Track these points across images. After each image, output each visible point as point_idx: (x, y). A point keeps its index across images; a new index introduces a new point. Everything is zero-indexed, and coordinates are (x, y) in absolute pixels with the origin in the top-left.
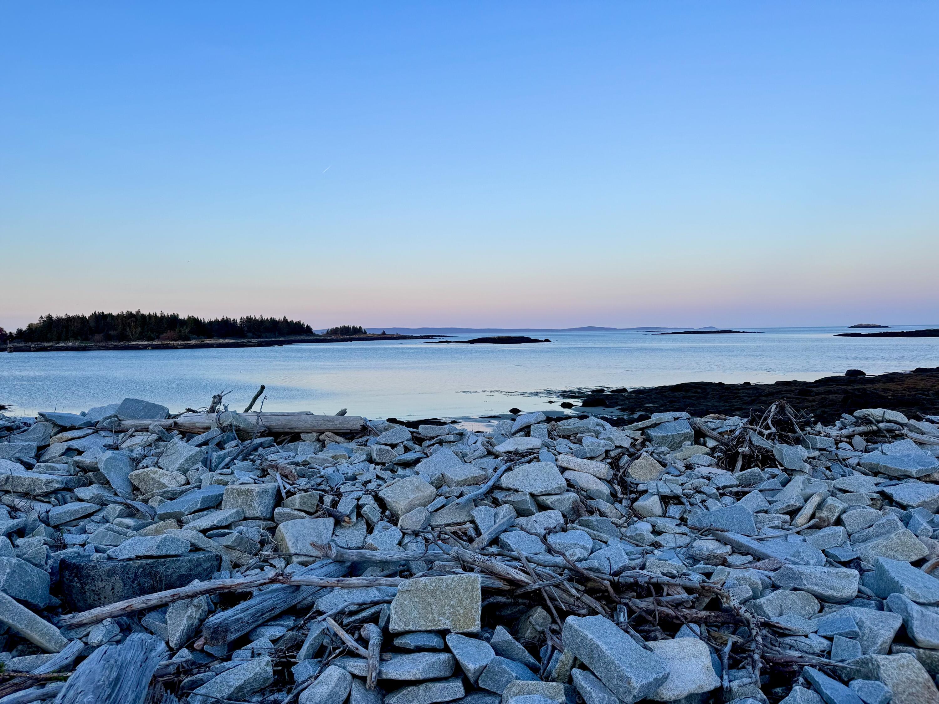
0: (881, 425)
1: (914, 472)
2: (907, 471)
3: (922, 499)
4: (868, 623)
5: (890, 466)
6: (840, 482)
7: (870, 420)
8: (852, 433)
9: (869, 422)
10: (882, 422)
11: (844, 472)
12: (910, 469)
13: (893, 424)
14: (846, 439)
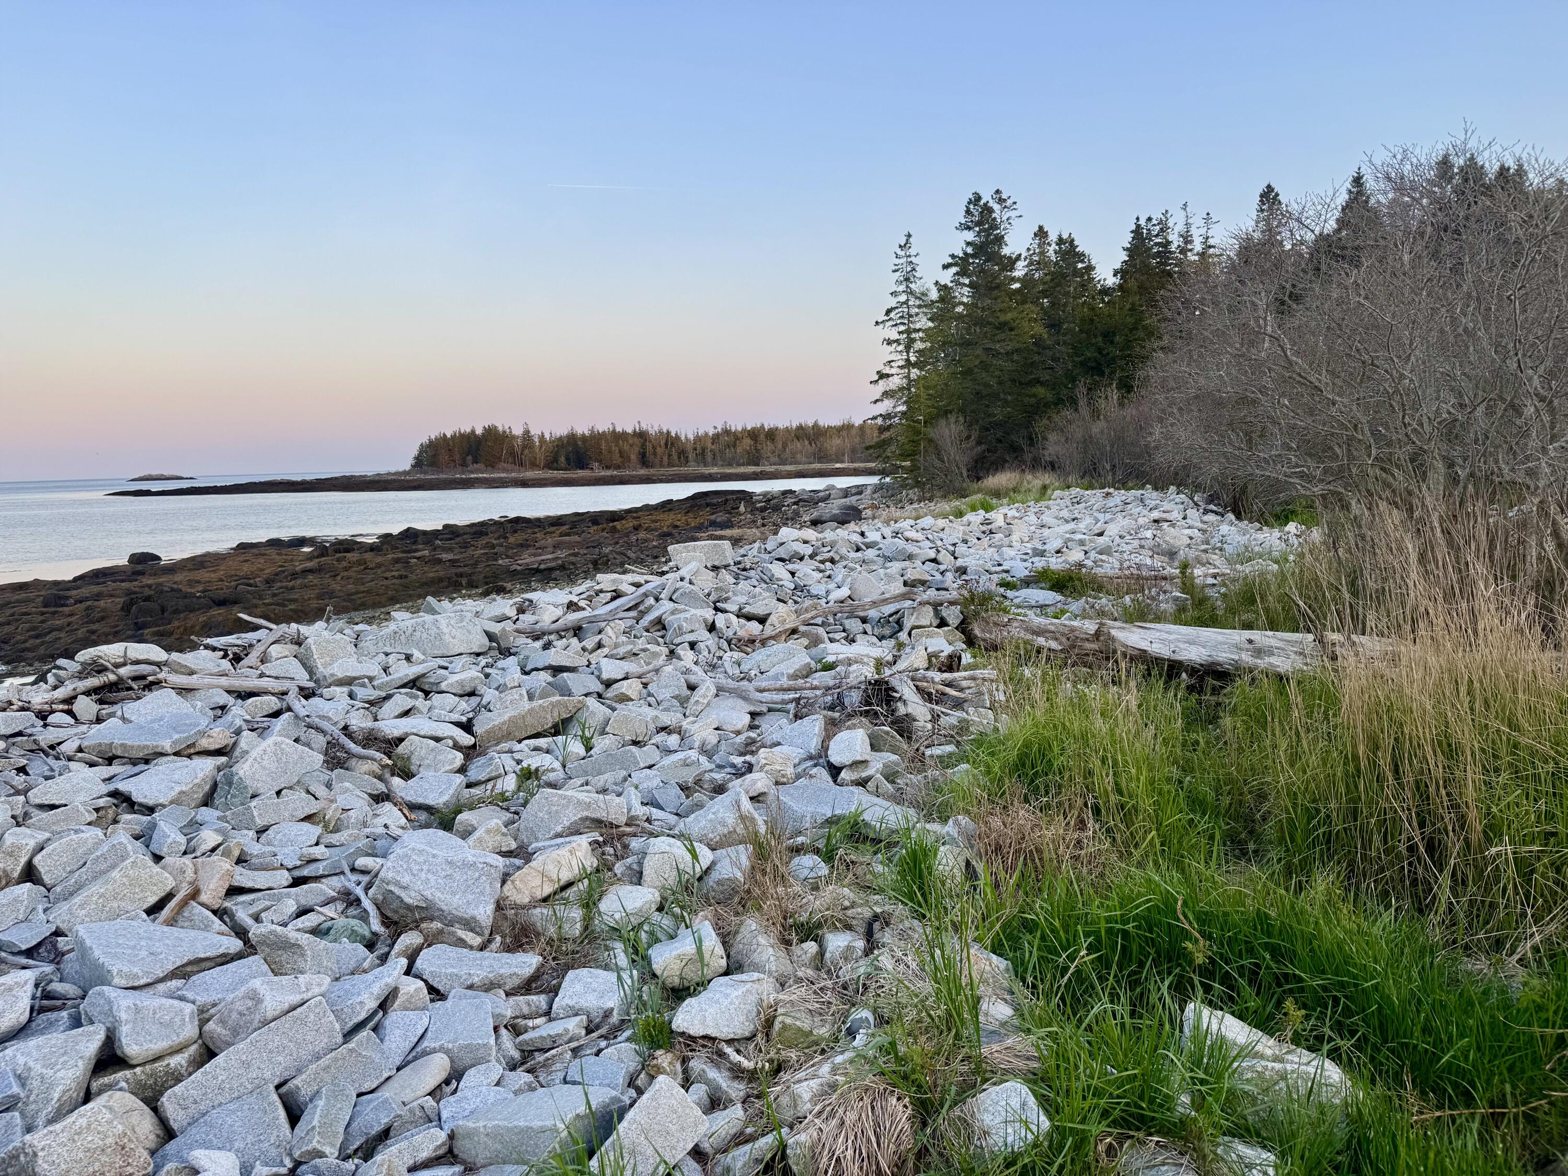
0: (123, 671)
1: (167, 745)
2: (157, 747)
3: (178, 789)
4: (38, 1068)
5: (129, 743)
6: (42, 793)
7: (102, 665)
8: (73, 694)
9: (102, 670)
10: (124, 664)
11: (52, 770)
12: (160, 743)
13: (143, 666)
14: (61, 707)
